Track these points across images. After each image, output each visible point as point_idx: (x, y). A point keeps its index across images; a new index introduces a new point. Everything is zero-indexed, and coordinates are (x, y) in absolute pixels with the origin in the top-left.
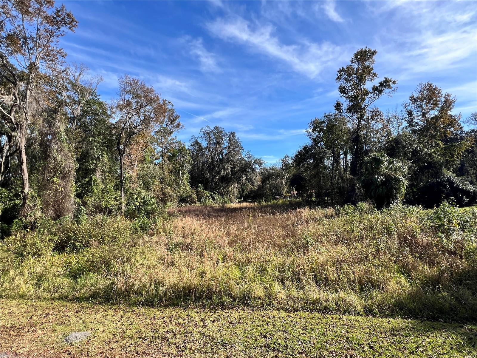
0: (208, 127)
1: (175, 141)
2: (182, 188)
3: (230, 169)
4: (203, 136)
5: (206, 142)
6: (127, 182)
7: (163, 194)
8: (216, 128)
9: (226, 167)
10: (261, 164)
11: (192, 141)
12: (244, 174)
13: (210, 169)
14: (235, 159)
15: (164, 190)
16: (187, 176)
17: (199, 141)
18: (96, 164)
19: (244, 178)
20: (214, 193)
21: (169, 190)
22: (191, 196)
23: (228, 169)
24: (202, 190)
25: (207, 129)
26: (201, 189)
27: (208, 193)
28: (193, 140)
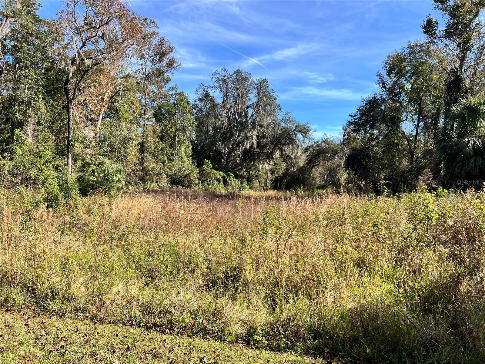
0: (225, 70)
1: (174, 92)
2: (176, 163)
3: (255, 138)
4: (216, 84)
5: (221, 95)
6: (77, 145)
7: (144, 169)
8: (238, 72)
9: (249, 135)
10: (306, 132)
11: (199, 93)
12: (279, 148)
13: (225, 138)
14: (265, 124)
15: (146, 164)
16: (188, 147)
17: (211, 92)
18: (25, 112)
19: (277, 154)
20: (228, 175)
21: (151, 164)
22: (188, 175)
23: (252, 138)
24: (209, 169)
25: (223, 73)
26: (208, 166)
27: (218, 174)
28: (201, 91)
